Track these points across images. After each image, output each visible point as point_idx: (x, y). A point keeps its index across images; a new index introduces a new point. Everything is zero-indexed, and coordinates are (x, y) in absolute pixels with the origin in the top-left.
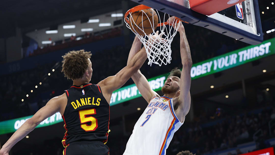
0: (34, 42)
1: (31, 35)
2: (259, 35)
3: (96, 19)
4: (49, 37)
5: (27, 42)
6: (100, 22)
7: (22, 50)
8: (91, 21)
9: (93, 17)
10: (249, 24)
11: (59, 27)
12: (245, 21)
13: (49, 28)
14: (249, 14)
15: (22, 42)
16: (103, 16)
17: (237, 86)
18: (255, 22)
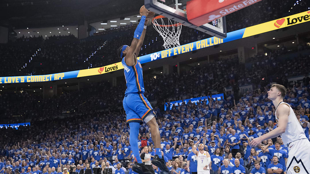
0: (94, 29)
1: (93, 25)
2: (225, 34)
3: (129, 18)
4: (102, 27)
5: (90, 29)
6: (131, 20)
7: (87, 32)
8: (125, 19)
9: (127, 17)
10: (219, 27)
11: (108, 21)
12: (217, 26)
13: (102, 22)
14: (220, 22)
15: (87, 28)
16: (133, 16)
17: (205, 58)
18: (222, 23)
